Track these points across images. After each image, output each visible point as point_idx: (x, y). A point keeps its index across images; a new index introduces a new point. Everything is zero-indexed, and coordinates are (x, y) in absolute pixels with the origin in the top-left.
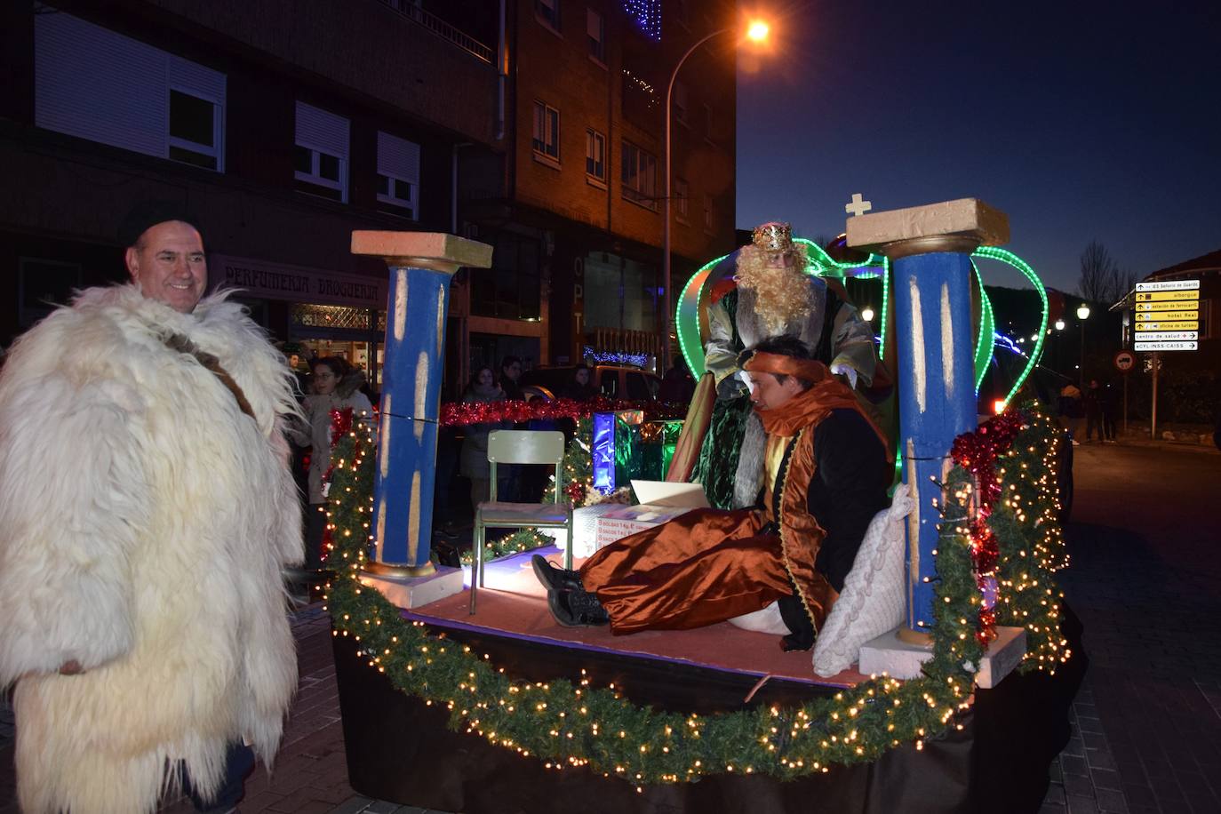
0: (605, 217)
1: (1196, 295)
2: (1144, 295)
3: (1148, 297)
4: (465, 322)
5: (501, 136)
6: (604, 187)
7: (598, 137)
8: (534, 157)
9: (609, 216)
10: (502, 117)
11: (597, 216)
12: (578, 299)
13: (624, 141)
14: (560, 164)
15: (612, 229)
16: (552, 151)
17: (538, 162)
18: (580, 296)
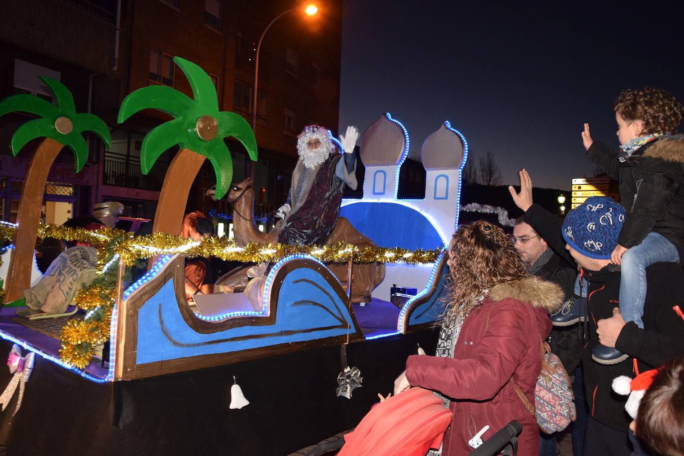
1: (607, 187)
2: (577, 186)
3: (580, 188)
4: (97, 188)
5: (116, 68)
7: (213, 76)
8: (148, 84)
10: (117, 56)
13: (236, 80)
16: (168, 82)
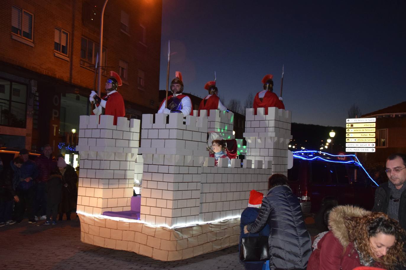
0: (68, 75)
1: (374, 125)
2: (350, 124)
3: (352, 126)
6: (68, 59)
7: (64, 32)
8: (11, 36)
9: (71, 74)
11: (62, 73)
12: (55, 117)
13: (82, 36)
14: (33, 43)
15: (72, 82)
16: (27, 35)
17: (14, 39)
18: (57, 116)
